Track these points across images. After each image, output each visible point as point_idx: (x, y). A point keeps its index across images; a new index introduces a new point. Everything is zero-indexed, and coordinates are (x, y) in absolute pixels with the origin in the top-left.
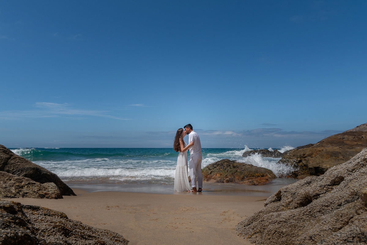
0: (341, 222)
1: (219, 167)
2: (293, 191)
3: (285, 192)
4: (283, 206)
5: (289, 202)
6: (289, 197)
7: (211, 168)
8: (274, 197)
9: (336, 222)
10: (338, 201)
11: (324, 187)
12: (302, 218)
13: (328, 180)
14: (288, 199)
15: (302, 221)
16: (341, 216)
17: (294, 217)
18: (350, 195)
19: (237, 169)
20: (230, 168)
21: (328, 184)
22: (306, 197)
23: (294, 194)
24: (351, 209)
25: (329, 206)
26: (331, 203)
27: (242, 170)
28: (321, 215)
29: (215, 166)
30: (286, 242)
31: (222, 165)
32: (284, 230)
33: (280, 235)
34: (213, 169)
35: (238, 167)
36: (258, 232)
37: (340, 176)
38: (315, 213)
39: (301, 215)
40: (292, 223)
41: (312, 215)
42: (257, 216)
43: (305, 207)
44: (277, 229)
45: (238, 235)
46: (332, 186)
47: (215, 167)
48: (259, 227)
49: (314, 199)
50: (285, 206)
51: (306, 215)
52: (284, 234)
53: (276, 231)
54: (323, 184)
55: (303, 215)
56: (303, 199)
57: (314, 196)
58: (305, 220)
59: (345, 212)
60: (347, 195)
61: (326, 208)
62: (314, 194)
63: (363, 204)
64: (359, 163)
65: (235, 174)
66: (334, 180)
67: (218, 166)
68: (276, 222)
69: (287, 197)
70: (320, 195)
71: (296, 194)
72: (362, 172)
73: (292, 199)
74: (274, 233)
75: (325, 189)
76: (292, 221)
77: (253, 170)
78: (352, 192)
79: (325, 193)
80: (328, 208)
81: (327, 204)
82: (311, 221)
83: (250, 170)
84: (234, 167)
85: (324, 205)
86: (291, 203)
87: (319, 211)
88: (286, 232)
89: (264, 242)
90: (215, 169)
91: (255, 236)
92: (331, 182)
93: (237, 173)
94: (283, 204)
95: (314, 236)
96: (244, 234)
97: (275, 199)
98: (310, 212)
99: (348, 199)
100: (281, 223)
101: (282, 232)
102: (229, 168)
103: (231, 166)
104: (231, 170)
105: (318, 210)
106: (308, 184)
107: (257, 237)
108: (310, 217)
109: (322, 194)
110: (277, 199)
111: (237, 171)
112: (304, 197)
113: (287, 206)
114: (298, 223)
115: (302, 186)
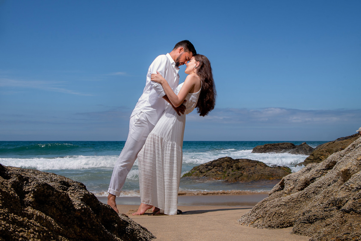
0: (327, 198)
1: (216, 168)
2: (295, 178)
3: (288, 180)
4: (286, 193)
5: (291, 189)
6: (291, 184)
7: (203, 171)
8: (278, 186)
9: (324, 198)
10: (328, 182)
11: (320, 171)
12: (300, 200)
13: (323, 165)
14: (291, 186)
15: (299, 202)
16: (328, 193)
17: (292, 200)
18: (337, 176)
19: (242, 172)
20: (232, 170)
21: (323, 168)
22: (305, 183)
23: (296, 180)
24: (336, 187)
25: (322, 187)
26: (323, 184)
27: (250, 172)
28: (315, 196)
29: (209, 167)
30: (284, 220)
31: (220, 166)
32: (283, 211)
33: (279, 215)
34: (207, 171)
35: (243, 169)
36: (260, 218)
37: (334, 161)
38: (310, 194)
39: (299, 198)
40: (290, 205)
41: (308, 196)
42: (260, 206)
43: (303, 191)
44: (276, 211)
45: (241, 225)
46: (327, 170)
47: (209, 170)
48: (262, 213)
49: (311, 183)
50: (287, 193)
51: (303, 197)
52: (282, 214)
53: (276, 213)
54: (319, 169)
55: (301, 198)
56: (303, 185)
57: (311, 180)
58: (302, 201)
59: (331, 189)
60: (335, 176)
61: (319, 189)
62: (311, 178)
63: (342, 181)
64: (349, 148)
65: (240, 179)
66: (328, 165)
67: (213, 168)
68: (276, 206)
69: (289, 184)
70: (316, 179)
71: (298, 180)
72: (348, 155)
73: (294, 186)
74: (274, 215)
75: (320, 173)
76: (290, 203)
77: (267, 173)
78: (338, 173)
79: (320, 177)
80: (321, 189)
81: (319, 186)
82: (307, 201)
83: (262, 173)
84: (238, 169)
85: (318, 187)
86: (293, 190)
87: (314, 193)
88: (284, 212)
89: (265, 224)
90: (209, 172)
91: (257, 222)
92: (326, 167)
93: (243, 177)
94: (286, 192)
95: (306, 212)
96: (247, 223)
97: (279, 188)
98: (306, 194)
99: (335, 179)
100: (281, 206)
101: (281, 213)
102: (230, 170)
103: (234, 167)
104: (234, 173)
105: (313, 191)
106: (308, 171)
107: (259, 222)
108: (306, 198)
109: (318, 177)
110: (281, 188)
111: (242, 174)
112: (304, 183)
113: (289, 193)
114: (295, 204)
115: (304, 173)
